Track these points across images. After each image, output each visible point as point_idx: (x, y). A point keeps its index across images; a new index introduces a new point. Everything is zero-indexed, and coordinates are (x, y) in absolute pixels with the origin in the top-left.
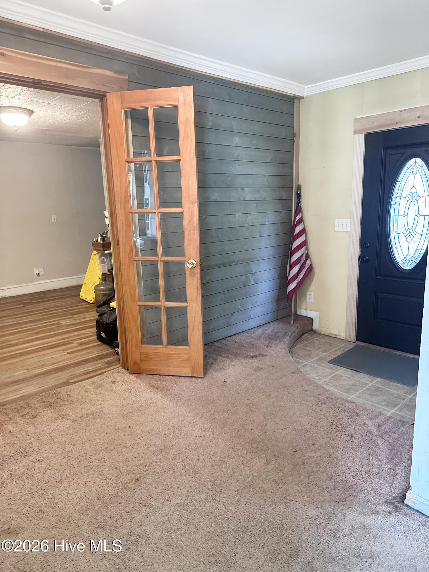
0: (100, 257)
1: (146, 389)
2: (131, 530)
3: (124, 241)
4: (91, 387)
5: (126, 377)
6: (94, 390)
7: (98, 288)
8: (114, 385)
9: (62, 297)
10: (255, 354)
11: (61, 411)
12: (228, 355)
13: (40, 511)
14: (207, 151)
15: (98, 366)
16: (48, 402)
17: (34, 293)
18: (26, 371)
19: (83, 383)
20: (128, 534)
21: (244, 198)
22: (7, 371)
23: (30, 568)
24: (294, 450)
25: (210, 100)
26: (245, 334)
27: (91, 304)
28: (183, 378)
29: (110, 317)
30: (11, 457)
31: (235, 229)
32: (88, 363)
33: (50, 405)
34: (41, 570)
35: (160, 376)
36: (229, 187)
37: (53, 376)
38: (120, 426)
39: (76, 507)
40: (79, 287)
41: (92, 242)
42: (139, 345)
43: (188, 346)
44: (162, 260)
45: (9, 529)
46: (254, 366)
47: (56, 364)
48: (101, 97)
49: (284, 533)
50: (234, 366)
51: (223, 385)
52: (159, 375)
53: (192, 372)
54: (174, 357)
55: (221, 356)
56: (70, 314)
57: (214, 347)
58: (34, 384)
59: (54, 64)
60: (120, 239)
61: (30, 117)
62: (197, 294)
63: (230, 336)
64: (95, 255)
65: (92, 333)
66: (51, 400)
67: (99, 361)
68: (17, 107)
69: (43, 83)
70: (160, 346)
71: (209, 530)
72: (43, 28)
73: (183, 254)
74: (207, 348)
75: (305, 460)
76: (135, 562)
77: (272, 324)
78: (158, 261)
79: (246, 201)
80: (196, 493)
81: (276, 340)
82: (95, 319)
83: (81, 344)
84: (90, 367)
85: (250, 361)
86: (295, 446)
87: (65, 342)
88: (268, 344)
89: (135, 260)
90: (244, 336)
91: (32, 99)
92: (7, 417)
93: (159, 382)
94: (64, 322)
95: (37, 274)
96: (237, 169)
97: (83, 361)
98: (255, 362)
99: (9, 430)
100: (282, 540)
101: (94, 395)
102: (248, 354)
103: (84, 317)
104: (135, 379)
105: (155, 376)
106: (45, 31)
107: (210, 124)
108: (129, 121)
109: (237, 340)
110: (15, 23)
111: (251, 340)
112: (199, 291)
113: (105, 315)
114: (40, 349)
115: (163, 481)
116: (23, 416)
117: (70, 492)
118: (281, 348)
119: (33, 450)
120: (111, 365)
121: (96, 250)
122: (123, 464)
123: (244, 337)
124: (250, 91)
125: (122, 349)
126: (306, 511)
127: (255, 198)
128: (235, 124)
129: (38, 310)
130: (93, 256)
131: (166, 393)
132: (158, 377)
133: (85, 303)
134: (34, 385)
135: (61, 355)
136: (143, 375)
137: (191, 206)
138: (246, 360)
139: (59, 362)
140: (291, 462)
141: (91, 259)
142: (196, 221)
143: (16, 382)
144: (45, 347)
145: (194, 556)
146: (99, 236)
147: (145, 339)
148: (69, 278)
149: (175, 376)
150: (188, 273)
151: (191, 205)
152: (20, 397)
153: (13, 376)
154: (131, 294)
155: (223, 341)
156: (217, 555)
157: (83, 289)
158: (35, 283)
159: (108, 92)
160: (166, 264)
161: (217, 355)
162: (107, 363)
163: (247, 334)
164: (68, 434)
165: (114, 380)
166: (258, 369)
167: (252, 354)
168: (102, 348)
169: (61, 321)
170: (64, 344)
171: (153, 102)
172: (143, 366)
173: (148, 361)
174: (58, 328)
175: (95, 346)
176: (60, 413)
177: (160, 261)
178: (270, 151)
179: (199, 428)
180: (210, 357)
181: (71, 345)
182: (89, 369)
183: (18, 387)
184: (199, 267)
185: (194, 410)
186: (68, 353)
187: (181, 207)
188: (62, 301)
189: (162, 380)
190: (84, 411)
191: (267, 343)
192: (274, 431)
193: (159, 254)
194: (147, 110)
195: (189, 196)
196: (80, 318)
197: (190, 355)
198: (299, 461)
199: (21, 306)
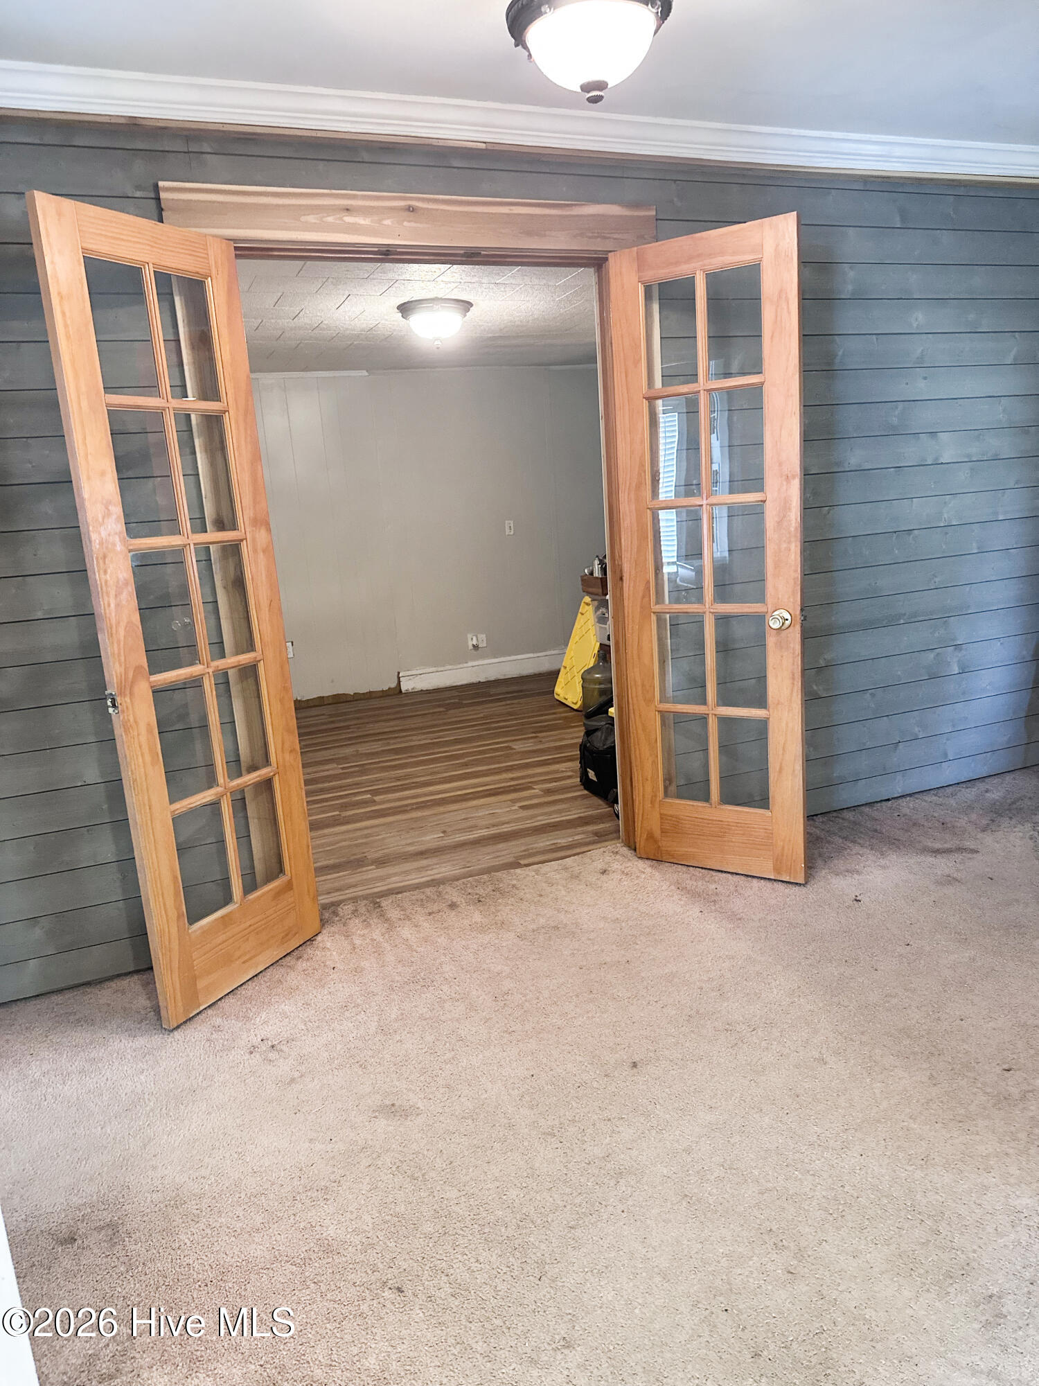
0: (597, 609)
1: (671, 894)
2: (610, 1151)
3: (633, 572)
4: (558, 876)
5: (629, 864)
6: (564, 882)
7: (588, 677)
8: (604, 877)
9: (520, 694)
10: (947, 846)
11: (499, 914)
12: (874, 841)
13: (448, 1086)
14: (840, 353)
15: (576, 838)
16: (477, 894)
17: (467, 685)
18: (442, 835)
19: (545, 868)
20: (604, 1157)
21: (937, 459)
22: (408, 832)
23: (423, 1175)
24: (1006, 1067)
25: (851, 231)
26: (929, 798)
27: (576, 710)
28: (755, 881)
29: (606, 739)
30: (405, 985)
31: (910, 535)
32: (557, 830)
33: (480, 901)
34: (442, 1182)
35: (703, 871)
36: (893, 433)
37: (490, 849)
38: (608, 959)
39: (512, 1093)
40: (553, 675)
41: (581, 577)
42: (658, 800)
43: (769, 809)
44: (712, 610)
45: (393, 1105)
46: (939, 873)
47: (497, 826)
48: (598, 263)
49: (943, 1227)
50: (884, 867)
51: (848, 907)
52: (702, 868)
53: (777, 870)
54: (736, 832)
55: (854, 842)
56: (532, 730)
57: (841, 821)
58: (453, 860)
59: (505, 210)
60: (626, 567)
61: (465, 316)
62: (792, 691)
63: (888, 800)
64: (587, 604)
65: (572, 771)
66: (481, 892)
67: (580, 829)
68: (441, 299)
69: (483, 253)
70: (705, 804)
71: (770, 1185)
72: (485, 143)
73: (761, 598)
74: (823, 822)
75: (1029, 1091)
76: (610, 1209)
77: (1008, 778)
78: (705, 613)
79: (942, 463)
80: (753, 1111)
81: (1011, 818)
82: (576, 743)
83: (549, 792)
84: (563, 839)
85: (930, 859)
86: (1009, 1059)
87: (517, 785)
88: (988, 825)
89: (654, 613)
90: (926, 801)
91: (469, 279)
92: (402, 913)
93: (700, 883)
94: (518, 747)
95: (474, 646)
96: (920, 387)
97: (548, 825)
98: (943, 865)
99: (404, 936)
100: (936, 1240)
101: (563, 893)
102: (930, 844)
103: (559, 737)
104: (649, 870)
105: (691, 868)
106: (490, 147)
107: (850, 287)
108: (656, 307)
109: (906, 811)
110: (435, 142)
111: (942, 813)
112: (796, 683)
113: (599, 734)
114: (471, 796)
115: (686, 1077)
116: (430, 914)
117: (502, 1063)
118: (1022, 838)
119: (442, 979)
120: (603, 838)
121: (589, 593)
122: (607, 1031)
123: (924, 803)
124: (961, 191)
125: (625, 804)
126: (1007, 1196)
127: (969, 456)
128: (914, 280)
129: (472, 719)
130: (584, 607)
131: (713, 908)
132: (697, 872)
133: (562, 709)
134: (455, 862)
135: (508, 809)
136: (667, 864)
137: (785, 487)
138: (921, 858)
139: (503, 824)
140: (991, 1090)
141: (579, 614)
142: (794, 520)
143: (422, 854)
144: (478, 792)
145: (731, 1225)
146: (597, 562)
147: (673, 788)
148: (536, 655)
149: (737, 874)
150: (771, 641)
151: (785, 483)
152: (428, 881)
153: (417, 842)
154: (643, 685)
155: (867, 810)
156: (780, 1235)
157: (561, 679)
158: (470, 664)
159: (611, 251)
160: (723, 621)
161: (845, 838)
162: (596, 834)
163: (934, 798)
164: (507, 958)
165: (605, 867)
166: (950, 880)
167: (937, 845)
168: (591, 802)
169: (514, 743)
170: (515, 789)
171: (707, 262)
172: (666, 844)
173: (676, 835)
174: (508, 757)
175: (575, 798)
176: (497, 918)
177: (707, 613)
178: (1014, 336)
179: (779, 987)
180: (829, 842)
181: (529, 792)
182: (559, 841)
183: (424, 862)
184: (798, 628)
185: (772, 949)
186: (522, 807)
187: (761, 489)
188: (519, 703)
189: (707, 879)
190: (542, 921)
191: (984, 822)
192: (962, 1020)
193: (707, 599)
194: (691, 281)
195: (780, 464)
196: (550, 740)
197: (772, 830)
198: (1015, 1092)
199: (441, 709)
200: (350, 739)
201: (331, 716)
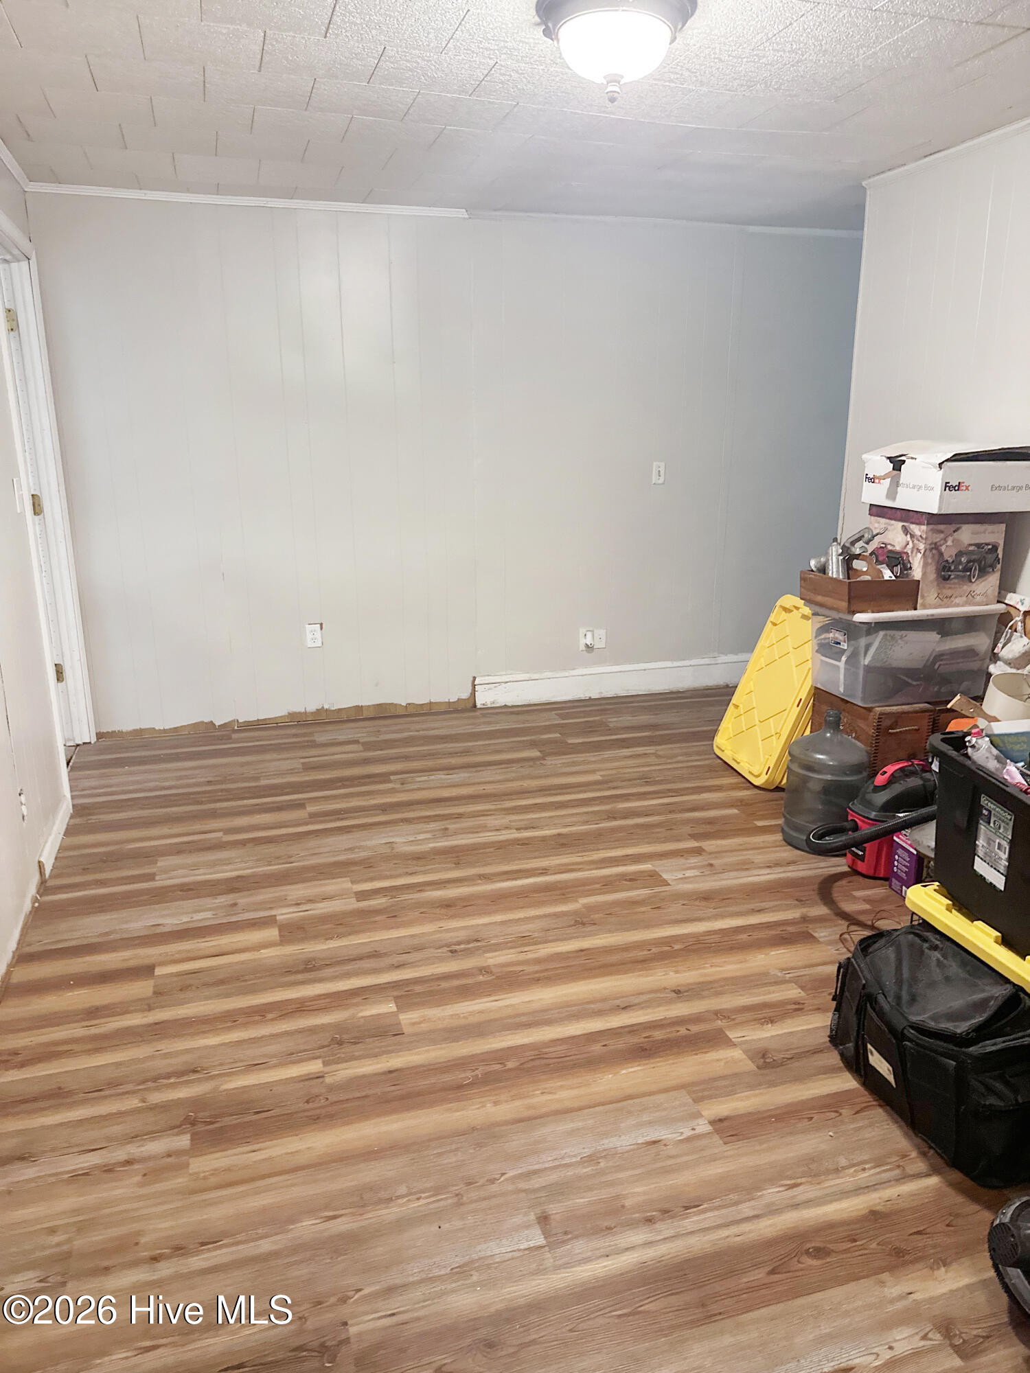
0: (824, 630)
7: (801, 756)
27: (758, 788)
64: (787, 610)
95: (586, 645)
121: (809, 601)
130: (781, 614)
141: (769, 624)
146: (835, 549)
148: (675, 664)
157: (727, 724)
158: (579, 671)
199: (535, 753)
200: (384, 808)
201: (368, 746)
